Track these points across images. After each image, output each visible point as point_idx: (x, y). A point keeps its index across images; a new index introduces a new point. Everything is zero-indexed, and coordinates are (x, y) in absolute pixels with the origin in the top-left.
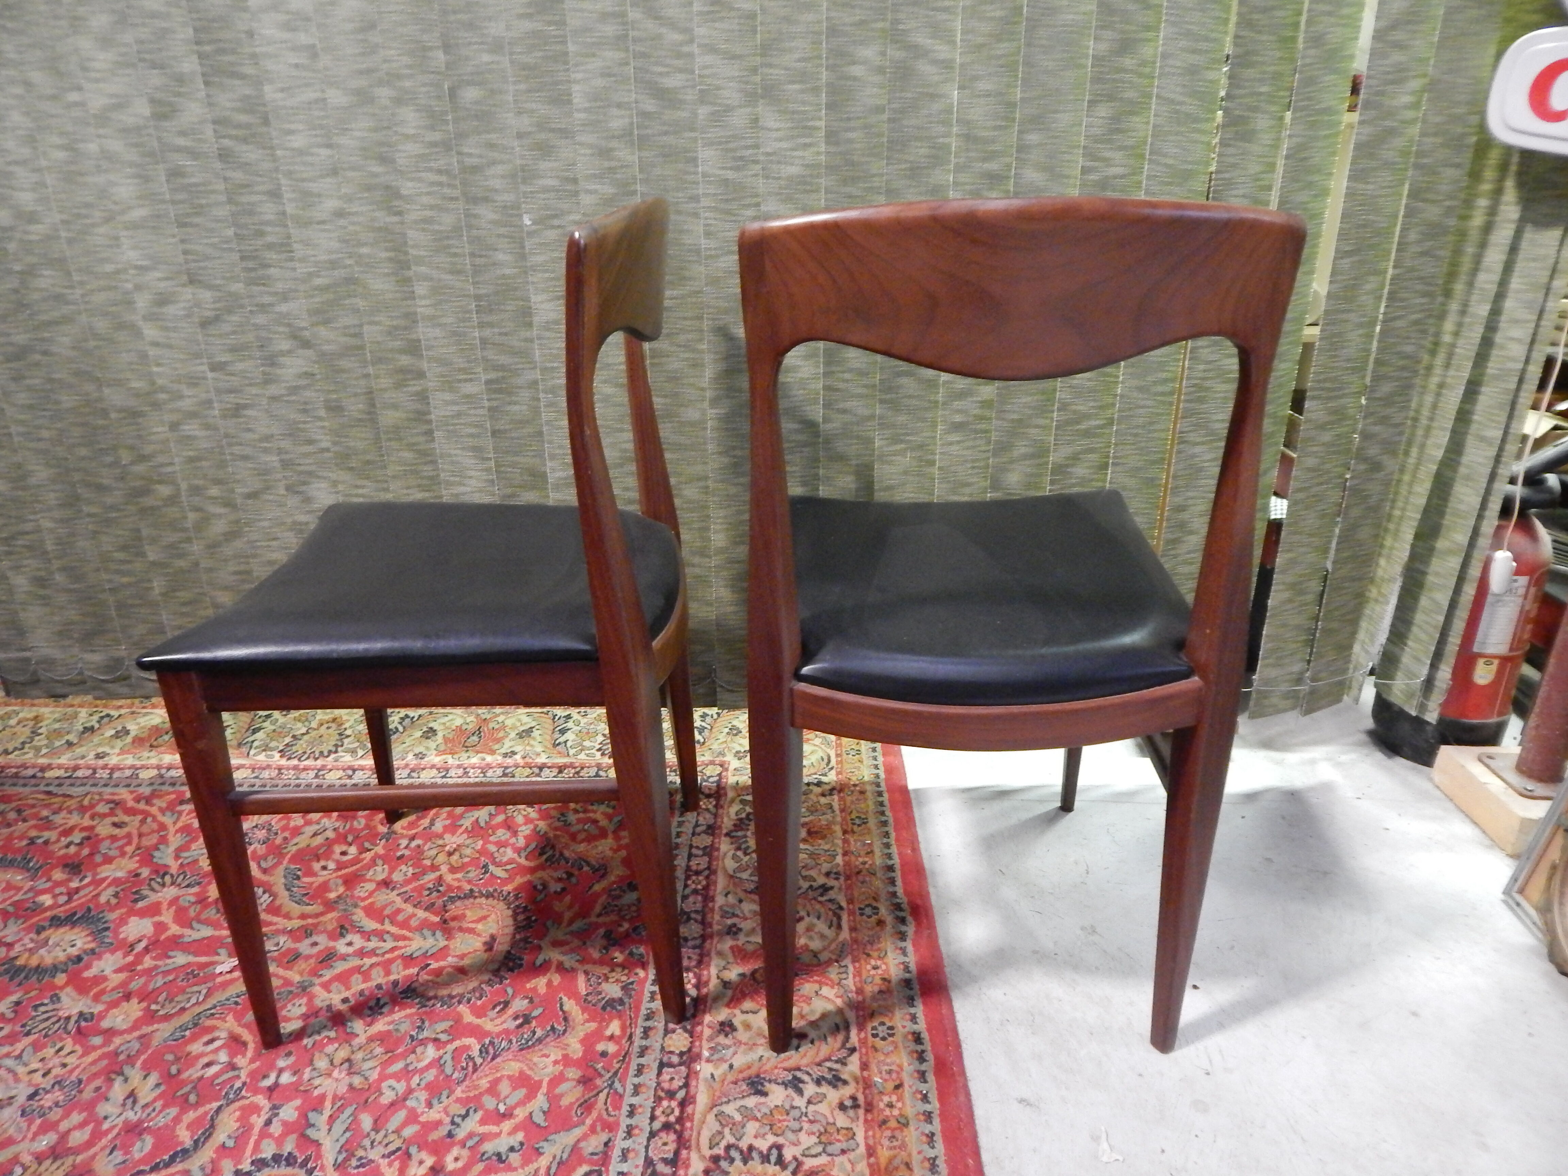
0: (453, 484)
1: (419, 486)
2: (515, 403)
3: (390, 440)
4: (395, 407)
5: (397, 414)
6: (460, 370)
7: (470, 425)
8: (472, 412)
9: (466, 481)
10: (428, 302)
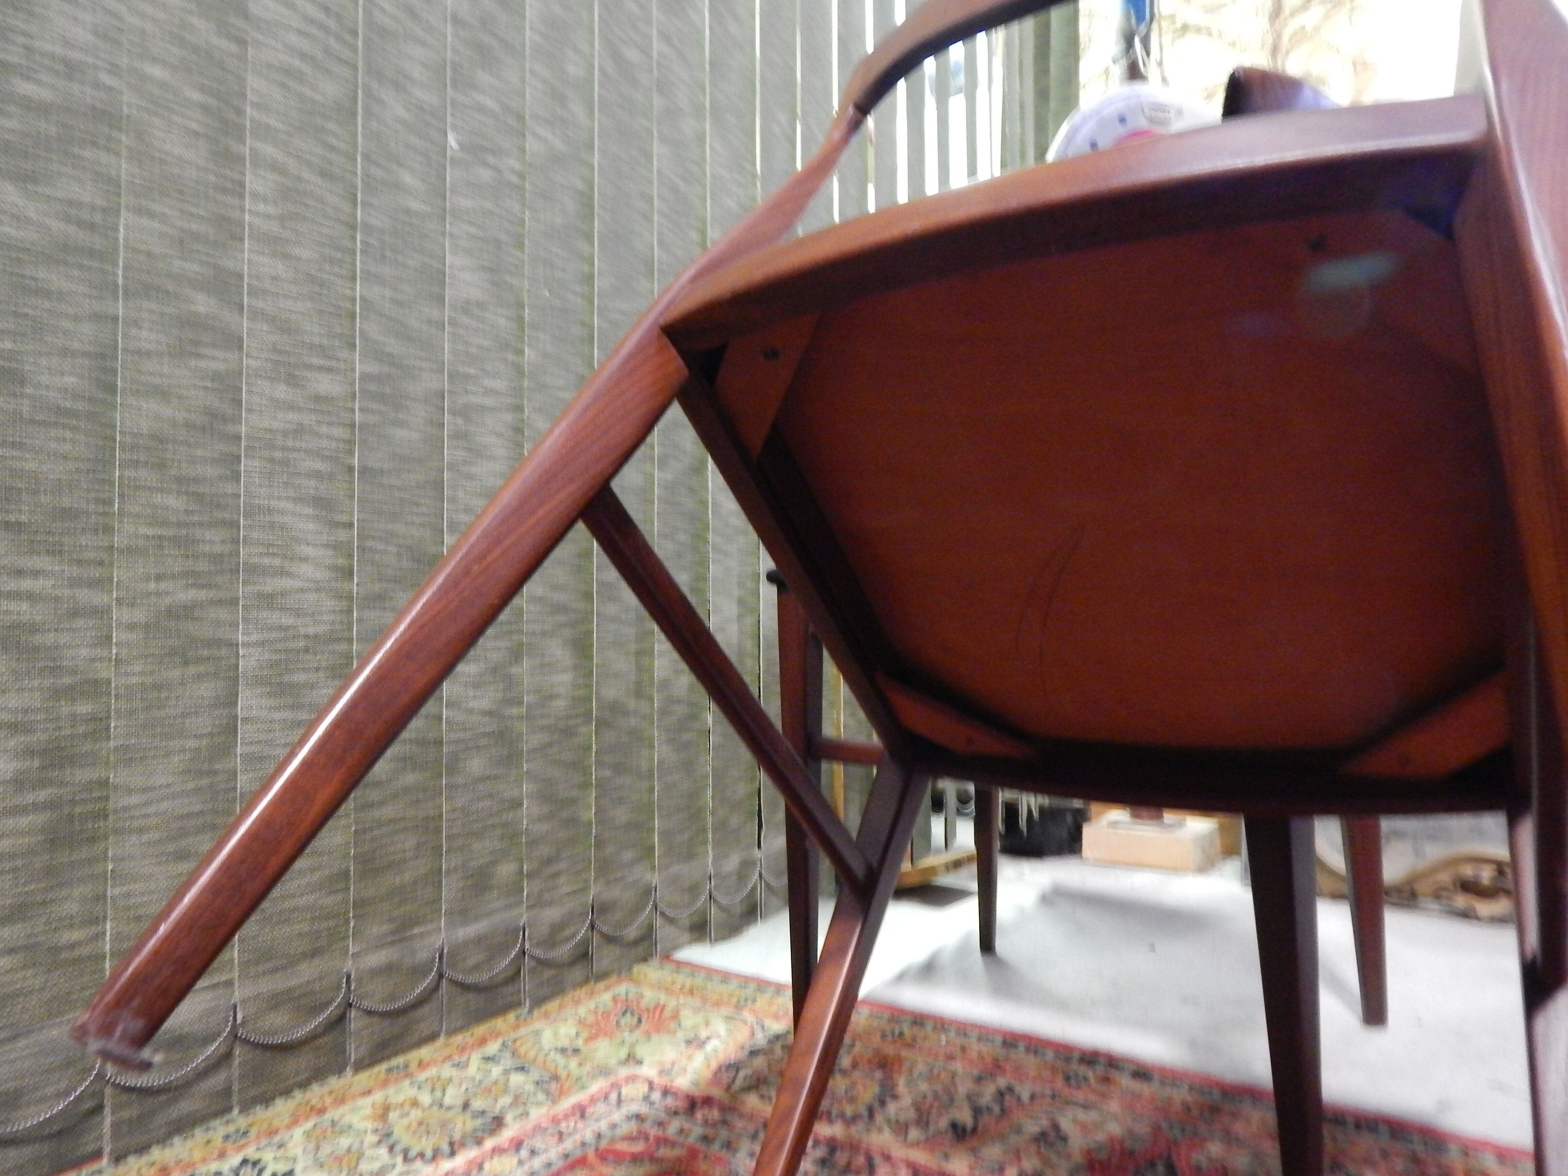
0: (265, 572)
1: (185, 574)
2: (402, 424)
3: (136, 464)
4: (162, 394)
5: (167, 411)
6: (312, 346)
7: (318, 454)
8: (324, 429)
9: (294, 567)
10: (271, 210)
